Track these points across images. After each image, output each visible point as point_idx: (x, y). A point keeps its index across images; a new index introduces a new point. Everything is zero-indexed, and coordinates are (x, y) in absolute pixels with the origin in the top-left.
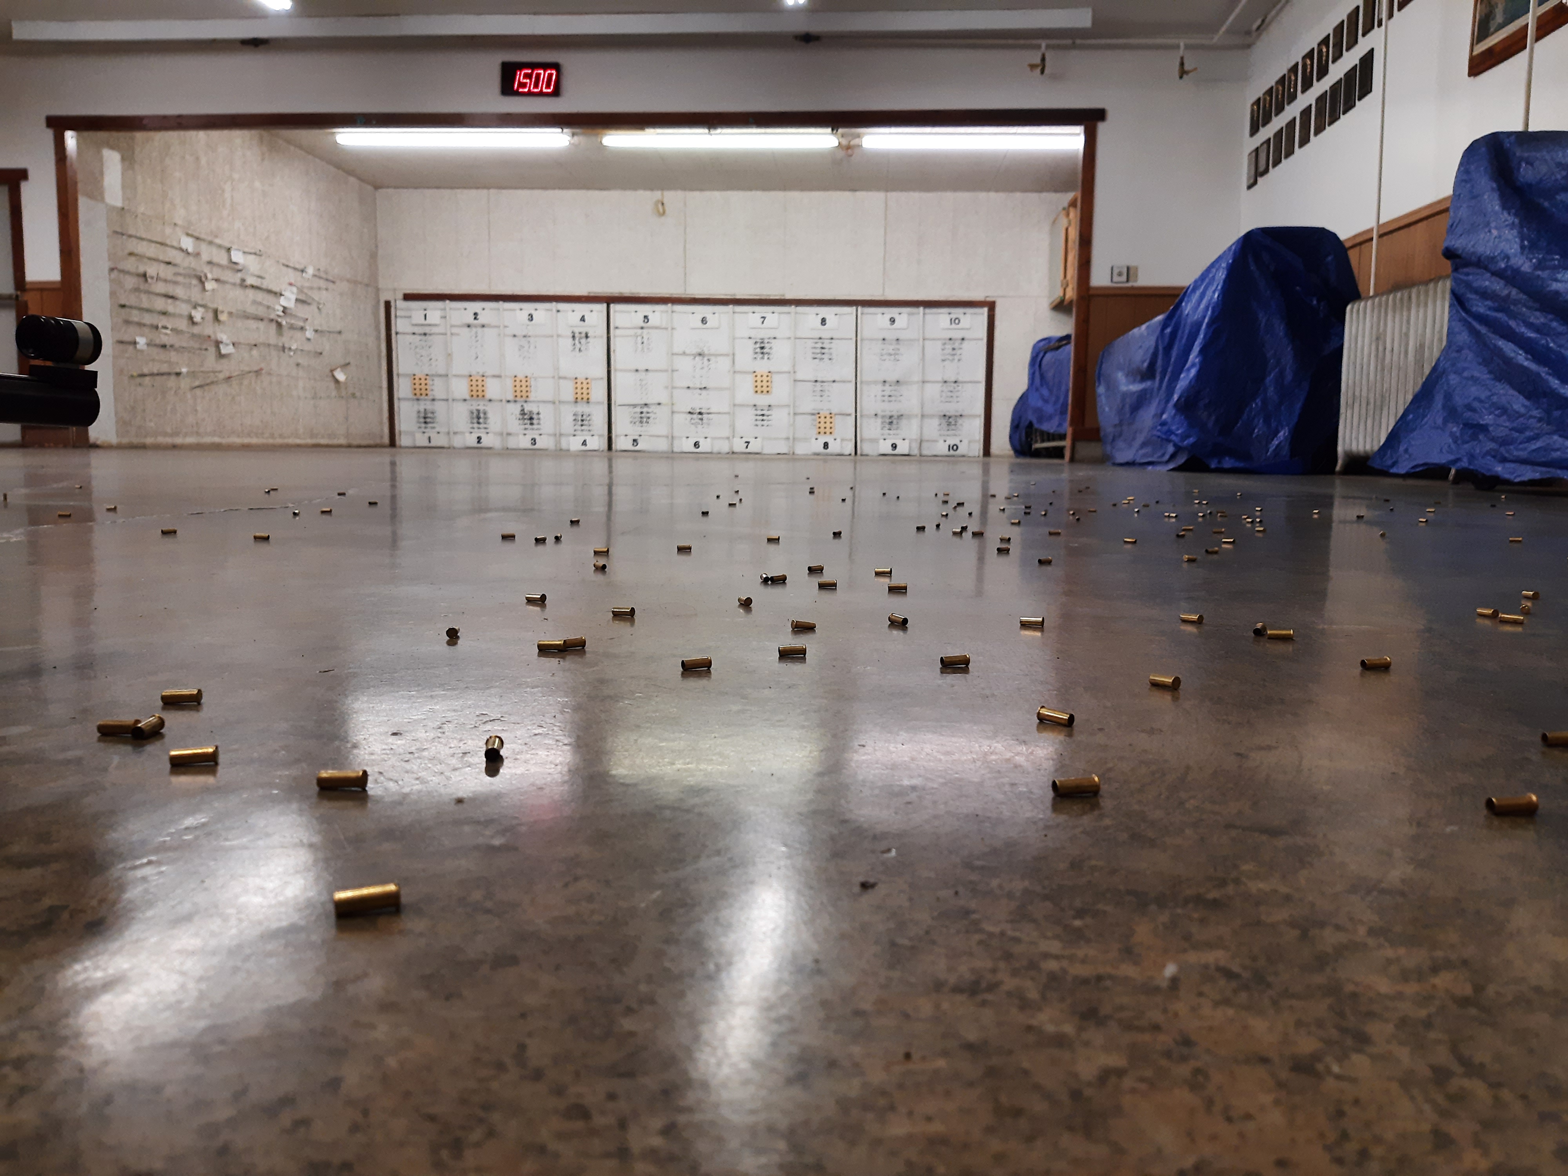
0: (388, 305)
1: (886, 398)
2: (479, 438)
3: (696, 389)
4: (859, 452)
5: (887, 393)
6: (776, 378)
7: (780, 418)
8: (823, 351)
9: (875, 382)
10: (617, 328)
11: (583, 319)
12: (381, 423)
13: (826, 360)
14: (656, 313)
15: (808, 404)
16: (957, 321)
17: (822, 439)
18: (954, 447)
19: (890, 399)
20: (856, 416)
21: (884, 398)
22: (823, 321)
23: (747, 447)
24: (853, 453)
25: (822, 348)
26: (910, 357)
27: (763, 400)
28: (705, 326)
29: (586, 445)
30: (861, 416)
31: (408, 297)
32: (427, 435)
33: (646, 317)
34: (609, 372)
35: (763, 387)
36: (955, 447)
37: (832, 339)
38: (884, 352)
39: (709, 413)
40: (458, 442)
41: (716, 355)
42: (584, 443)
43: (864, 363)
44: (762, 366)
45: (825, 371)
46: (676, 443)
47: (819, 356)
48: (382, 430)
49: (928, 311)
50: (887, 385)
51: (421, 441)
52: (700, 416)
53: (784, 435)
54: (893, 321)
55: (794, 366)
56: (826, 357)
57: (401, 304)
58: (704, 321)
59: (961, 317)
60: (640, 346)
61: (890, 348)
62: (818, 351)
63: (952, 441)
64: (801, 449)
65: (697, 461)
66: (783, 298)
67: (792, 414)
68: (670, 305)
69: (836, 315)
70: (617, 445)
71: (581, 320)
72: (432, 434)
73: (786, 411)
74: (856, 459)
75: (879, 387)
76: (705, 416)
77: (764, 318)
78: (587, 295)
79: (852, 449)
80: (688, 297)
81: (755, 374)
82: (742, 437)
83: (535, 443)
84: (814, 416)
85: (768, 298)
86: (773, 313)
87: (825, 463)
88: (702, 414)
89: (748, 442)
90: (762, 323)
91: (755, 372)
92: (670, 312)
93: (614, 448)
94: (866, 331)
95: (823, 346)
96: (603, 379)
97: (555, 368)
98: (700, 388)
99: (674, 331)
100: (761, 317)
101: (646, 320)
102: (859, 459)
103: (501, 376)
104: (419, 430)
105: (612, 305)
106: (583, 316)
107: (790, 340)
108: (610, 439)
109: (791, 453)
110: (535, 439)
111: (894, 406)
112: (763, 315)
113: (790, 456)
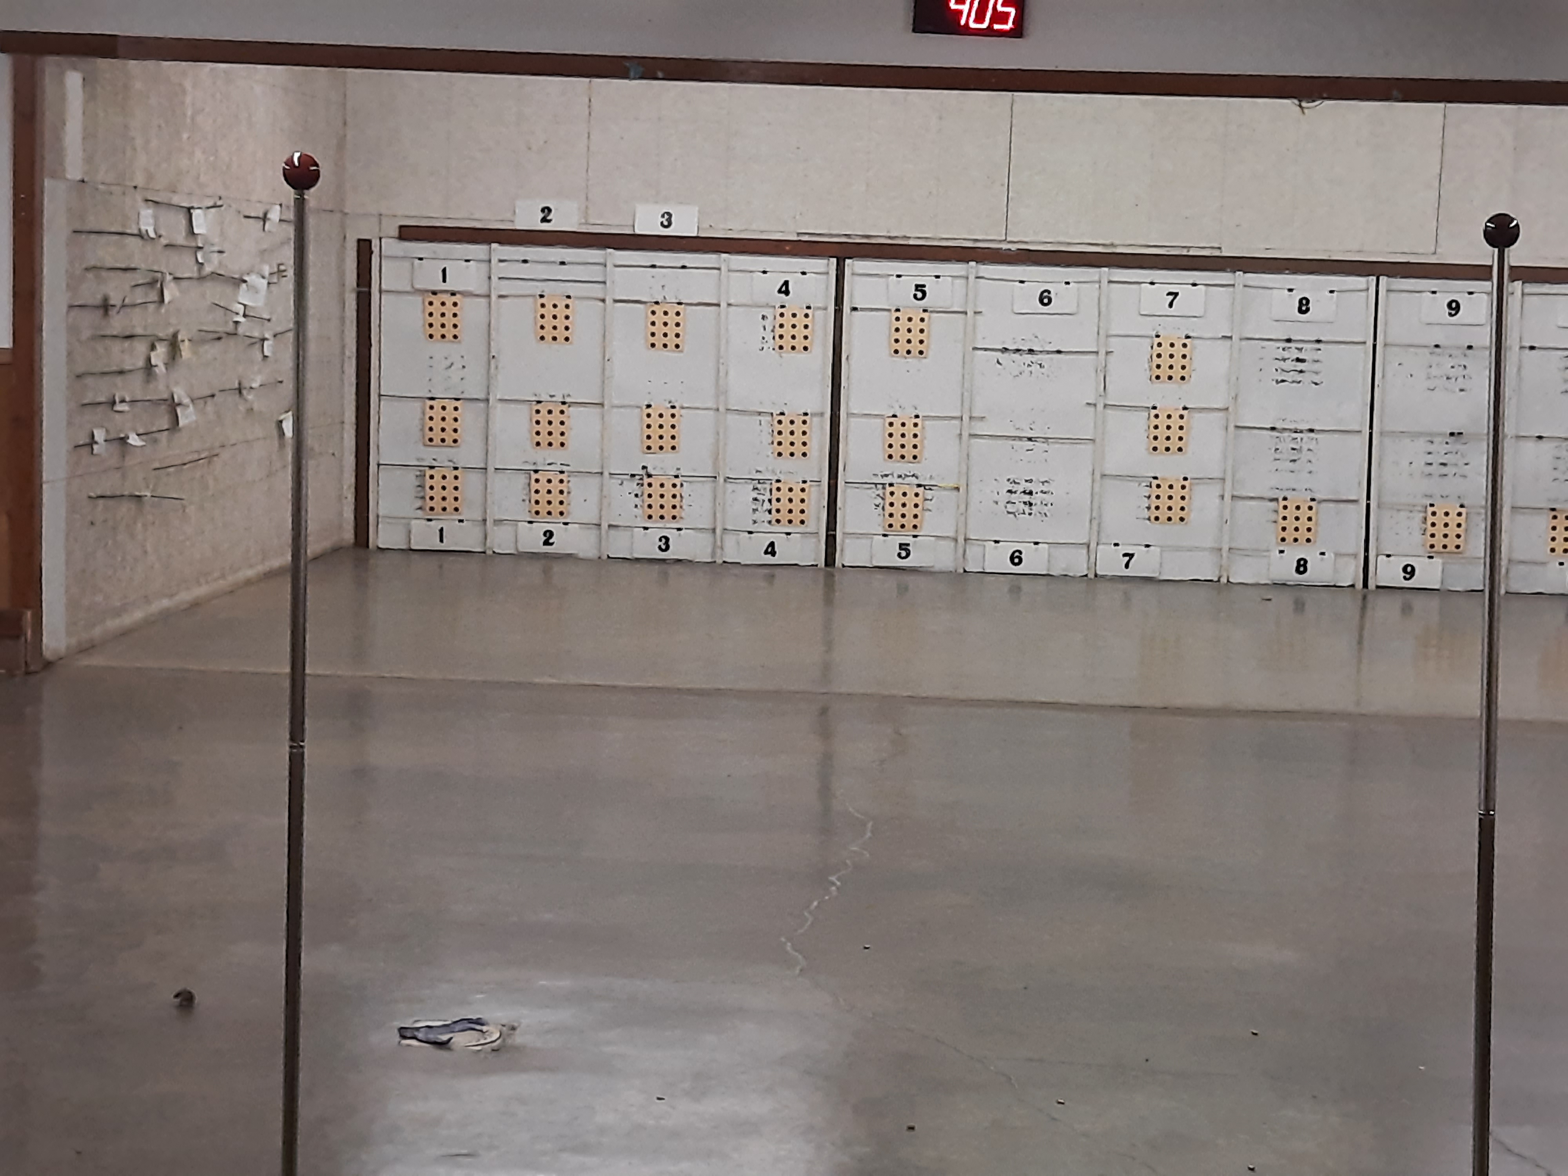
0: (364, 248)
1: (1436, 469)
2: (549, 534)
3: (1020, 438)
4: (1372, 584)
5: (1436, 459)
6: (1195, 421)
7: (1204, 504)
8: (1300, 366)
9: (1415, 435)
10: (855, 309)
11: (785, 289)
12: (340, 498)
13: (1307, 385)
14: (945, 280)
15: (1261, 479)
17: (1294, 554)
19: (1444, 470)
20: (1368, 506)
21: (1429, 469)
22: (1304, 306)
23: (1127, 566)
24: (1360, 585)
25: (1298, 360)
27: (1169, 467)
28: (1045, 309)
29: (773, 553)
30: (1380, 505)
31: (407, 233)
32: (436, 525)
33: (920, 288)
34: (835, 400)
35: (1169, 438)
37: (1318, 341)
38: (1435, 371)
39: (1046, 492)
40: (501, 542)
42: (771, 550)
43: (1391, 394)
44: (1169, 395)
45: (1303, 409)
46: (973, 551)
47: (1291, 376)
48: (341, 514)
49: (1530, 288)
51: (424, 537)
52: (1027, 498)
53: (1212, 544)
54: (1454, 307)
55: (1236, 397)
56: (1305, 378)
57: (392, 246)
58: (1045, 299)
60: (903, 347)
61: (1443, 364)
62: (1289, 365)
64: (1244, 572)
65: (1016, 590)
66: (1217, 253)
67: (1227, 497)
68: (973, 264)
69: (1332, 292)
70: (847, 555)
71: (780, 291)
72: (449, 523)
73: (1216, 490)
74: (1364, 598)
75: (1421, 445)
76: (1036, 499)
77: (1176, 294)
78: (796, 238)
79: (1356, 575)
80: (1013, 247)
81: (1154, 412)
82: (1116, 545)
83: (667, 548)
84: (1273, 505)
85: (1185, 252)
86: (1194, 285)
87: (1299, 606)
88: (1031, 493)
89: (1131, 556)
90: (1171, 305)
91: (1154, 408)
92: (972, 278)
93: (838, 563)
94: (1391, 331)
95: (1301, 357)
96: (822, 414)
97: (721, 391)
98: (1030, 439)
99: (978, 317)
100: (1169, 294)
101: (919, 295)
102: (1370, 598)
103: (602, 405)
104: (420, 513)
105: (848, 261)
106: (786, 283)
107: (1228, 343)
108: (831, 540)
109: (1224, 580)
110: (667, 539)
111: (1452, 485)
112: (1174, 290)
113: (1219, 586)
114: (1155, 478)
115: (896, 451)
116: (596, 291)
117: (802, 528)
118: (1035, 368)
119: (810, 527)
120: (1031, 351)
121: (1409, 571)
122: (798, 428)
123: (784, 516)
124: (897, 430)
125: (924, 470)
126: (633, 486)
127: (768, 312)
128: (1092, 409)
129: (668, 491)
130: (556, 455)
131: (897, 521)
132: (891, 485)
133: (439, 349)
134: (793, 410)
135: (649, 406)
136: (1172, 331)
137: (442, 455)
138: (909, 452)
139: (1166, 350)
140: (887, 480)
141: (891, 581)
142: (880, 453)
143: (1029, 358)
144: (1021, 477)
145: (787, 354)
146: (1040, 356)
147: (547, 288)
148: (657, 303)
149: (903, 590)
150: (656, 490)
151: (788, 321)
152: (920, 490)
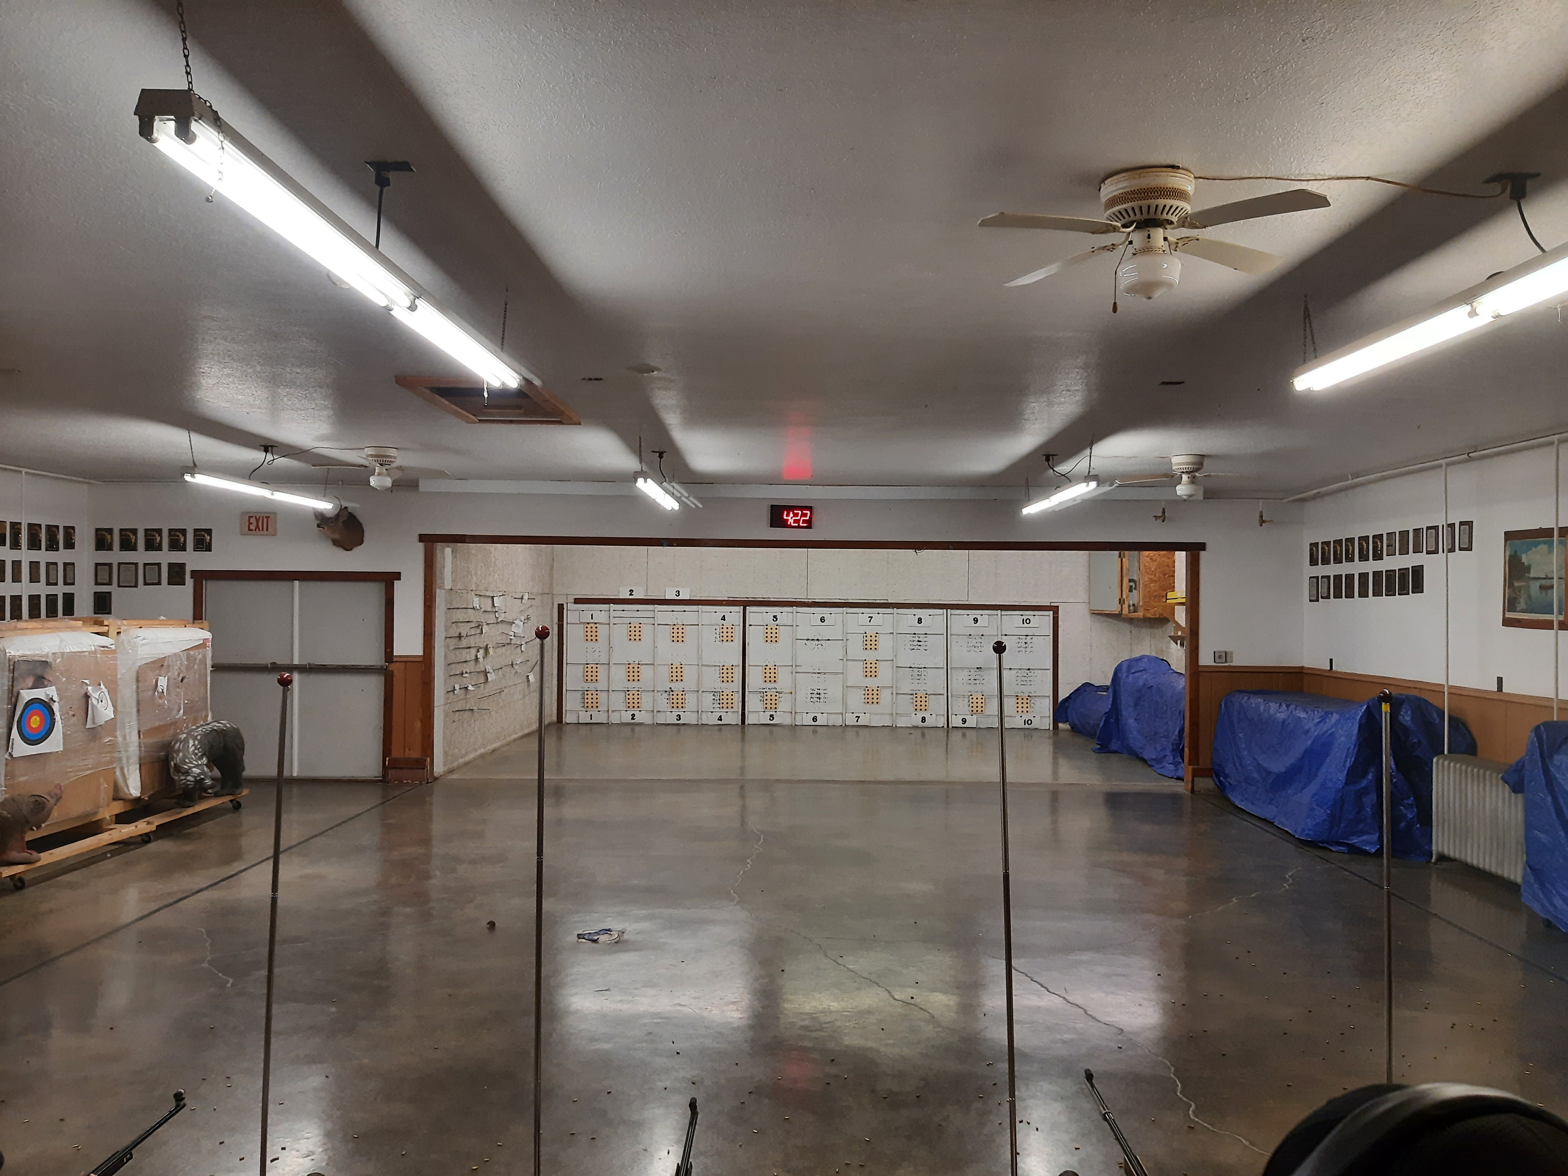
0: (561, 607)
1: (972, 681)
2: (633, 715)
3: (815, 673)
4: (950, 726)
5: (972, 678)
6: (881, 665)
7: (886, 696)
8: (919, 643)
9: (963, 669)
10: (750, 625)
11: (724, 618)
12: (553, 704)
13: (922, 651)
14: (785, 614)
15: (907, 686)
16: (1028, 621)
17: (920, 715)
18: (1028, 722)
19: (976, 682)
20: (947, 696)
21: (970, 682)
22: (920, 621)
23: (857, 721)
24: (946, 726)
25: (919, 641)
27: (869, 682)
28: (823, 624)
29: (721, 720)
30: (952, 696)
31: (577, 601)
32: (589, 713)
33: (775, 617)
34: (744, 660)
35: (871, 671)
36: (1030, 722)
37: (926, 634)
38: (971, 645)
39: (824, 693)
40: (615, 719)
42: (720, 719)
43: (953, 654)
44: (871, 656)
45: (921, 660)
46: (798, 717)
47: (916, 647)
48: (552, 709)
49: (1004, 613)
50: (972, 671)
51: (584, 718)
52: (818, 696)
53: (889, 712)
54: (976, 620)
55: (896, 655)
56: (922, 648)
57: (572, 606)
58: (822, 620)
59: (1031, 618)
60: (769, 638)
61: (973, 642)
63: (1026, 717)
64: (902, 722)
65: (815, 732)
66: (887, 602)
67: (894, 694)
68: (795, 607)
69: (930, 615)
70: (750, 719)
71: (722, 619)
72: (594, 712)
73: (890, 691)
74: (948, 732)
75: (966, 672)
76: (822, 696)
77: (872, 617)
78: (727, 599)
79: (944, 724)
80: (810, 601)
81: (865, 662)
82: (853, 713)
83: (680, 719)
84: (911, 696)
85: (874, 602)
86: (879, 614)
87: (923, 735)
88: (820, 694)
89: (859, 717)
90: (870, 621)
91: (865, 660)
92: (795, 612)
93: (746, 723)
94: (955, 629)
95: (920, 640)
96: (739, 666)
97: (700, 658)
98: (819, 673)
99: (798, 627)
100: (869, 617)
101: (775, 619)
102: (950, 731)
103: (653, 664)
104: (583, 709)
105: (747, 607)
106: (724, 616)
107: (892, 635)
108: (743, 714)
109: (894, 726)
110: (680, 716)
111: (978, 688)
112: (871, 615)
113: (893, 728)
114: (867, 687)
115: (768, 679)
116: (651, 621)
117: (732, 710)
118: (820, 646)
119: (735, 709)
120: (818, 640)
121: (964, 721)
122: (730, 671)
123: (725, 705)
124: (768, 671)
125: (779, 686)
126: (666, 695)
127: (717, 627)
128: (841, 661)
129: (680, 697)
130: (636, 684)
131: (769, 706)
132: (766, 692)
133: (590, 644)
134: (728, 665)
135: (672, 664)
136: (871, 631)
137: (592, 686)
138: (772, 679)
139: (869, 638)
140: (764, 690)
141: (766, 730)
142: (762, 679)
143: (817, 642)
144: (815, 688)
145: (725, 643)
146: (822, 642)
147: (632, 620)
148: (675, 625)
149: (771, 733)
150: (675, 697)
151: (725, 630)
152: (777, 694)
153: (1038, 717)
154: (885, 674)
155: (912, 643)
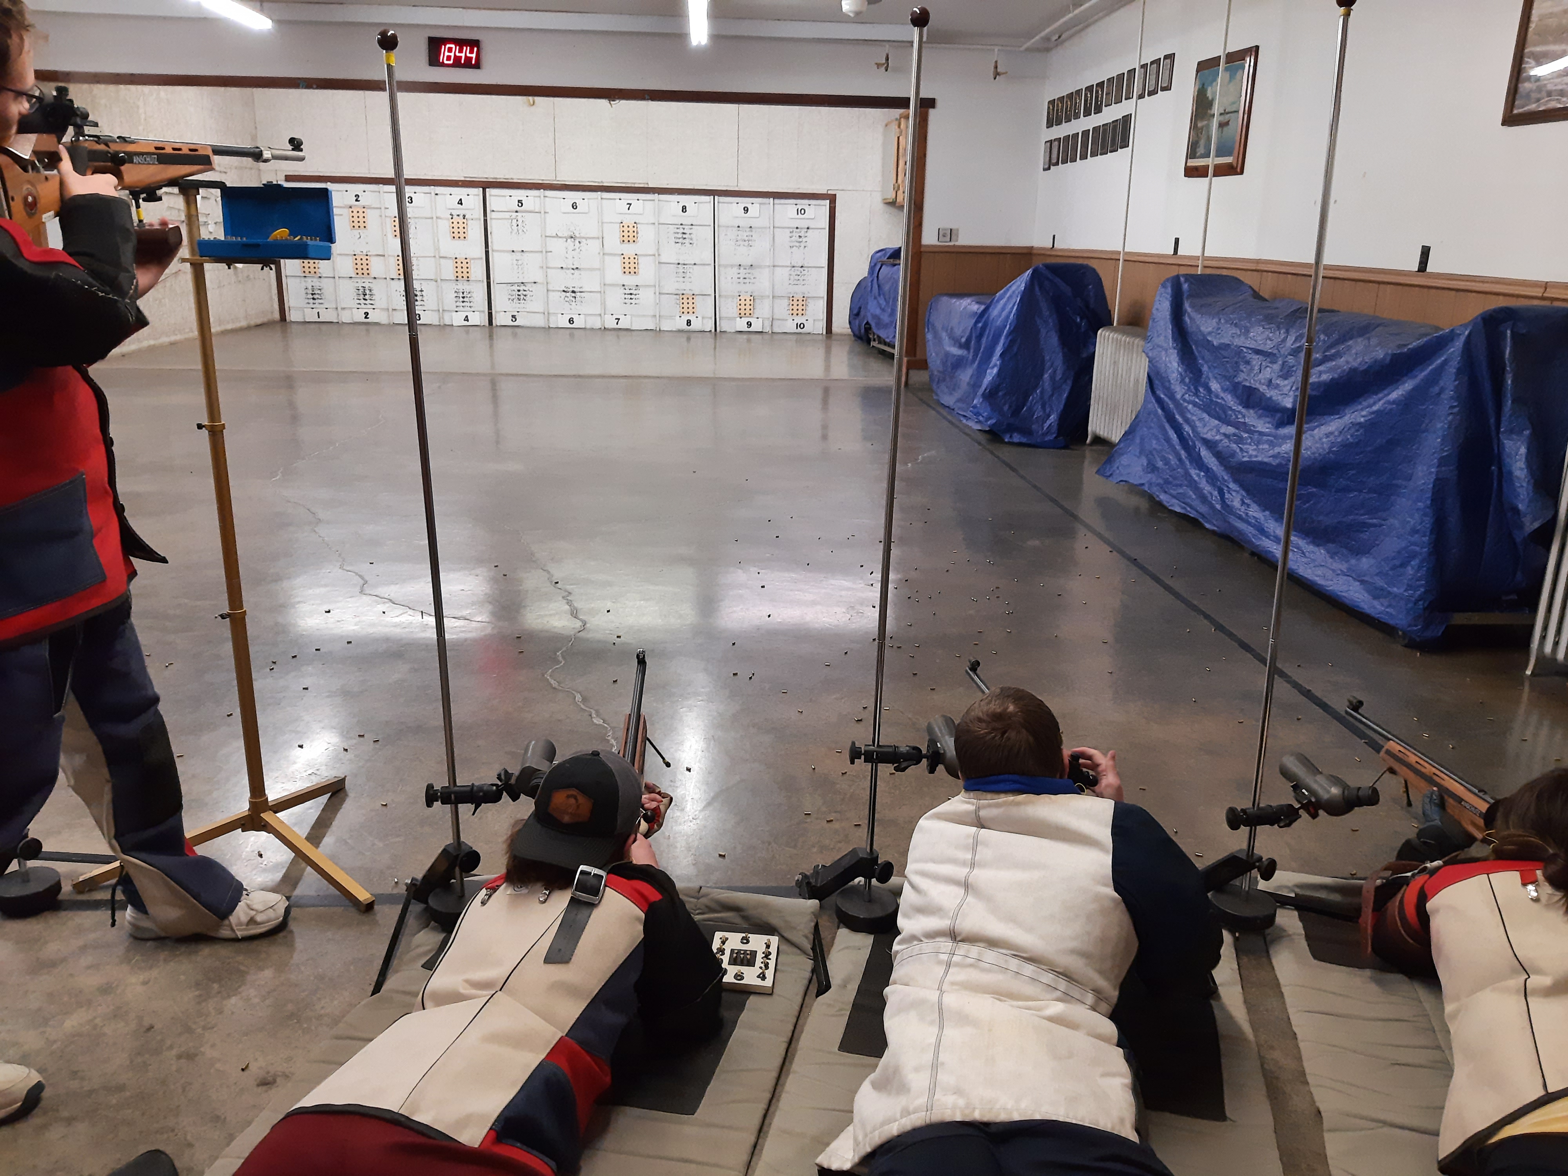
1: (742, 280)
2: (367, 314)
3: (568, 269)
4: (718, 330)
5: (742, 276)
6: (641, 260)
7: (646, 297)
8: (684, 236)
9: (732, 266)
10: (492, 211)
11: (460, 202)
12: (271, 299)
13: (687, 244)
14: (530, 198)
15: (671, 286)
16: (803, 212)
17: (685, 318)
18: (801, 326)
19: (745, 281)
20: (715, 296)
21: (739, 280)
22: (684, 209)
23: (617, 324)
24: (713, 330)
25: (684, 233)
26: (762, 244)
27: (630, 280)
28: (575, 211)
29: (468, 320)
30: (720, 296)
32: (315, 311)
33: (520, 201)
34: (487, 253)
35: (630, 267)
37: (692, 225)
38: (739, 238)
39: (581, 292)
40: (346, 317)
41: (586, 239)
42: (466, 319)
43: (722, 248)
44: (629, 250)
45: (688, 255)
46: (552, 319)
47: (681, 240)
48: (272, 306)
49: (777, 201)
50: (742, 268)
51: (311, 316)
52: (573, 295)
53: (652, 313)
54: (746, 210)
55: (658, 249)
56: (687, 241)
58: (574, 206)
59: (806, 207)
60: (515, 227)
61: (744, 235)
62: (680, 236)
63: (799, 320)
64: (666, 326)
65: (572, 335)
66: (646, 186)
67: (657, 293)
68: (542, 190)
69: (695, 203)
70: (499, 320)
71: (458, 203)
72: (321, 309)
73: (651, 290)
74: (715, 335)
75: (735, 270)
76: (577, 295)
77: (630, 204)
78: (463, 179)
79: (712, 326)
80: (560, 183)
81: (622, 257)
82: (612, 315)
83: (420, 319)
84: (678, 297)
85: (633, 186)
86: (638, 200)
87: (689, 339)
88: (575, 292)
89: (619, 319)
90: (628, 209)
91: (623, 255)
92: (542, 197)
93: (494, 324)
94: (722, 219)
95: (684, 231)
96: (482, 258)
97: (437, 249)
98: (573, 269)
99: (546, 215)
100: (628, 204)
101: (520, 205)
102: (718, 335)
103: (383, 255)
104: (309, 305)
105: (487, 190)
106: (461, 200)
107: (654, 226)
108: (490, 315)
109: (658, 329)
111: (749, 288)
112: (630, 202)
113: (657, 332)
114: (625, 285)
117: (477, 309)
119: (481, 309)
123: (470, 304)
128: (597, 256)
134: (469, 257)
136: (629, 220)
139: (626, 229)
141: (511, 331)
144: (570, 285)
153: (811, 321)
154: (647, 272)
155: (677, 235)
